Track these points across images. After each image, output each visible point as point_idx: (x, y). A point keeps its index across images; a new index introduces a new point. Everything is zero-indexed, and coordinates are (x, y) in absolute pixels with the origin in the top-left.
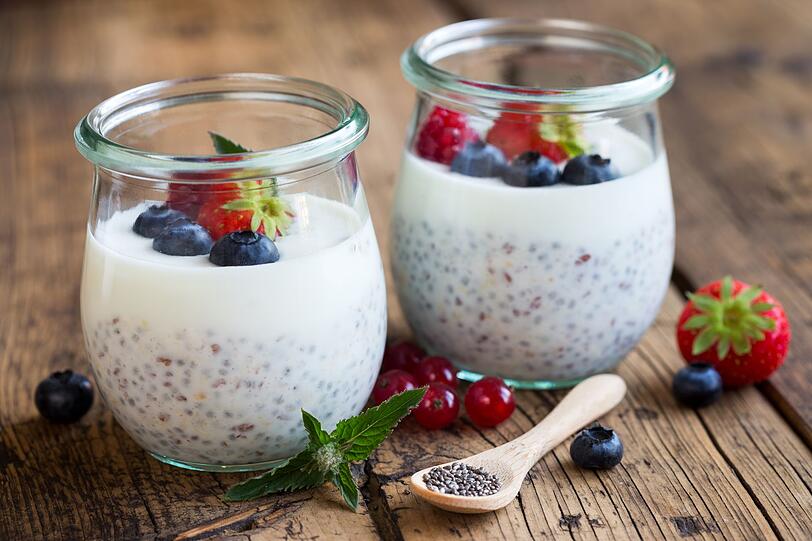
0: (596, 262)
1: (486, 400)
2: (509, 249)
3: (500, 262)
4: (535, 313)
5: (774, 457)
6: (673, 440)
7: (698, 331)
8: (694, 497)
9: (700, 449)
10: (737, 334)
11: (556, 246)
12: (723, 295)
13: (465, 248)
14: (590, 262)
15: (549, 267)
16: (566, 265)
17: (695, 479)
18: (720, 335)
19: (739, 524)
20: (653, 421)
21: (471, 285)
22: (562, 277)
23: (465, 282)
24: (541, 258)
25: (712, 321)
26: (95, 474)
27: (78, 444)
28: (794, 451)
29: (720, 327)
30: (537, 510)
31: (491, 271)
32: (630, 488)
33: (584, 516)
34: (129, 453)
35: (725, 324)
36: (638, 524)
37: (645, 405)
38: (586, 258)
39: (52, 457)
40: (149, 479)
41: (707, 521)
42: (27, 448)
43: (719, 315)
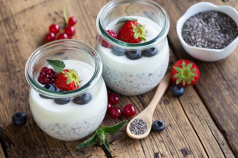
0: (153, 74)
1: (129, 112)
2: (131, 76)
3: (129, 79)
4: (138, 87)
5: (200, 116)
6: (175, 113)
7: (177, 78)
8: (184, 139)
9: (182, 116)
10: (187, 78)
11: (143, 74)
12: (183, 67)
13: (119, 75)
14: (152, 75)
15: (142, 79)
16: (146, 77)
17: (183, 131)
18: (183, 79)
19: (196, 149)
20: (168, 105)
21: (121, 83)
22: (145, 80)
23: (120, 82)
24: (139, 77)
25: (181, 75)
26: (35, 148)
27: (27, 134)
28: (204, 112)
29: (183, 76)
30: (148, 153)
31: (127, 81)
32: (168, 138)
33: (159, 153)
34: (41, 138)
35: (184, 75)
36: (173, 154)
37: (166, 98)
38: (151, 75)
39: (21, 141)
40: (49, 150)
41: (189, 150)
42: (14, 138)
43: (182, 73)
